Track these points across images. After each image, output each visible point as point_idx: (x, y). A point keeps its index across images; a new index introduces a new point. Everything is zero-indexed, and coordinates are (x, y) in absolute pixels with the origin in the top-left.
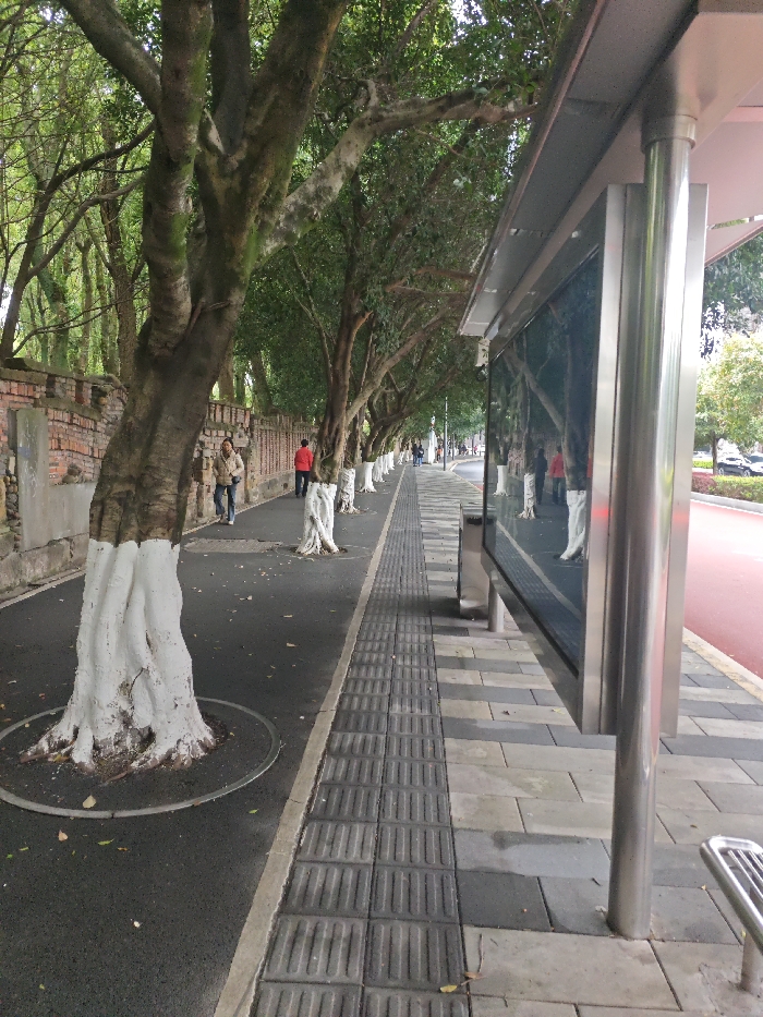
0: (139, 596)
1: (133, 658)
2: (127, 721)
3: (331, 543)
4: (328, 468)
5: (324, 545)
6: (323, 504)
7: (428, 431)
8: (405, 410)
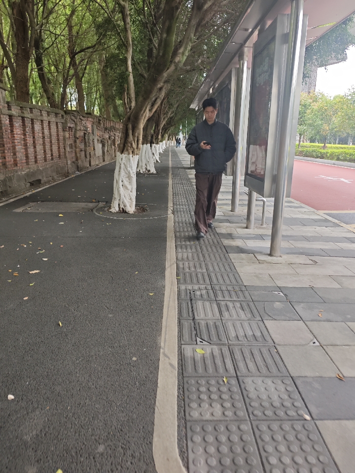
0: (147, 152)
1: (147, 160)
2: (146, 169)
3: (159, 160)
4: (157, 140)
5: (157, 161)
6: (156, 150)
7: (179, 132)
8: (173, 124)
